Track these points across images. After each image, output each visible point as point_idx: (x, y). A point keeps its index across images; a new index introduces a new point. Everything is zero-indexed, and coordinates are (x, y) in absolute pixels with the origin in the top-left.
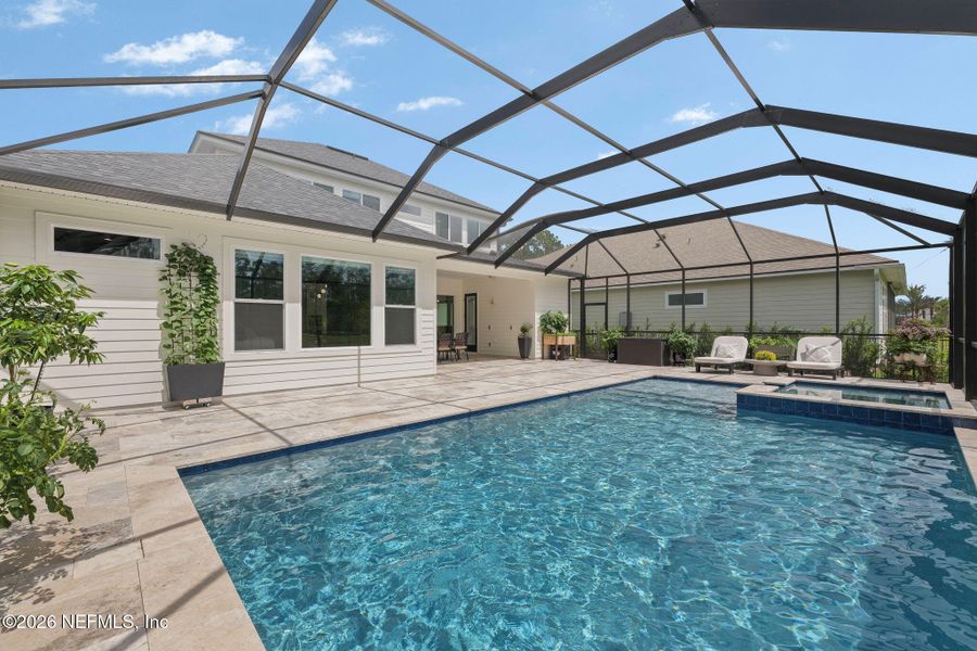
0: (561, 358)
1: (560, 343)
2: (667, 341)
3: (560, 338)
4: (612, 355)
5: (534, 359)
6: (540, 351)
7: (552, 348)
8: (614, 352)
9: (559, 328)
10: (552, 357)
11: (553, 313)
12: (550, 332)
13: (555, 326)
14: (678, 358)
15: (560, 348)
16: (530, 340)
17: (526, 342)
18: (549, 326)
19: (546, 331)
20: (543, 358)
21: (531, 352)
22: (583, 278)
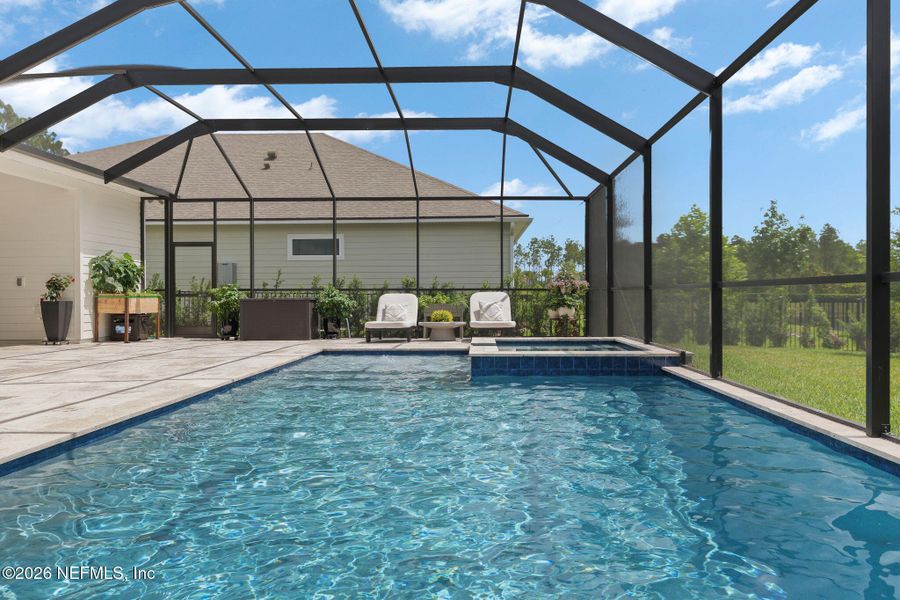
0: (134, 338)
1: (132, 310)
2: (314, 301)
3: (133, 302)
4: (228, 328)
5: (77, 341)
6: (90, 327)
7: (115, 319)
8: (232, 323)
9: (127, 283)
10: (114, 337)
11: (117, 257)
12: (111, 290)
13: (120, 280)
14: (331, 326)
15: (135, 319)
16: (69, 305)
17: (61, 309)
18: (110, 280)
19: (101, 288)
20: (96, 339)
21: (72, 328)
22: (169, 200)
